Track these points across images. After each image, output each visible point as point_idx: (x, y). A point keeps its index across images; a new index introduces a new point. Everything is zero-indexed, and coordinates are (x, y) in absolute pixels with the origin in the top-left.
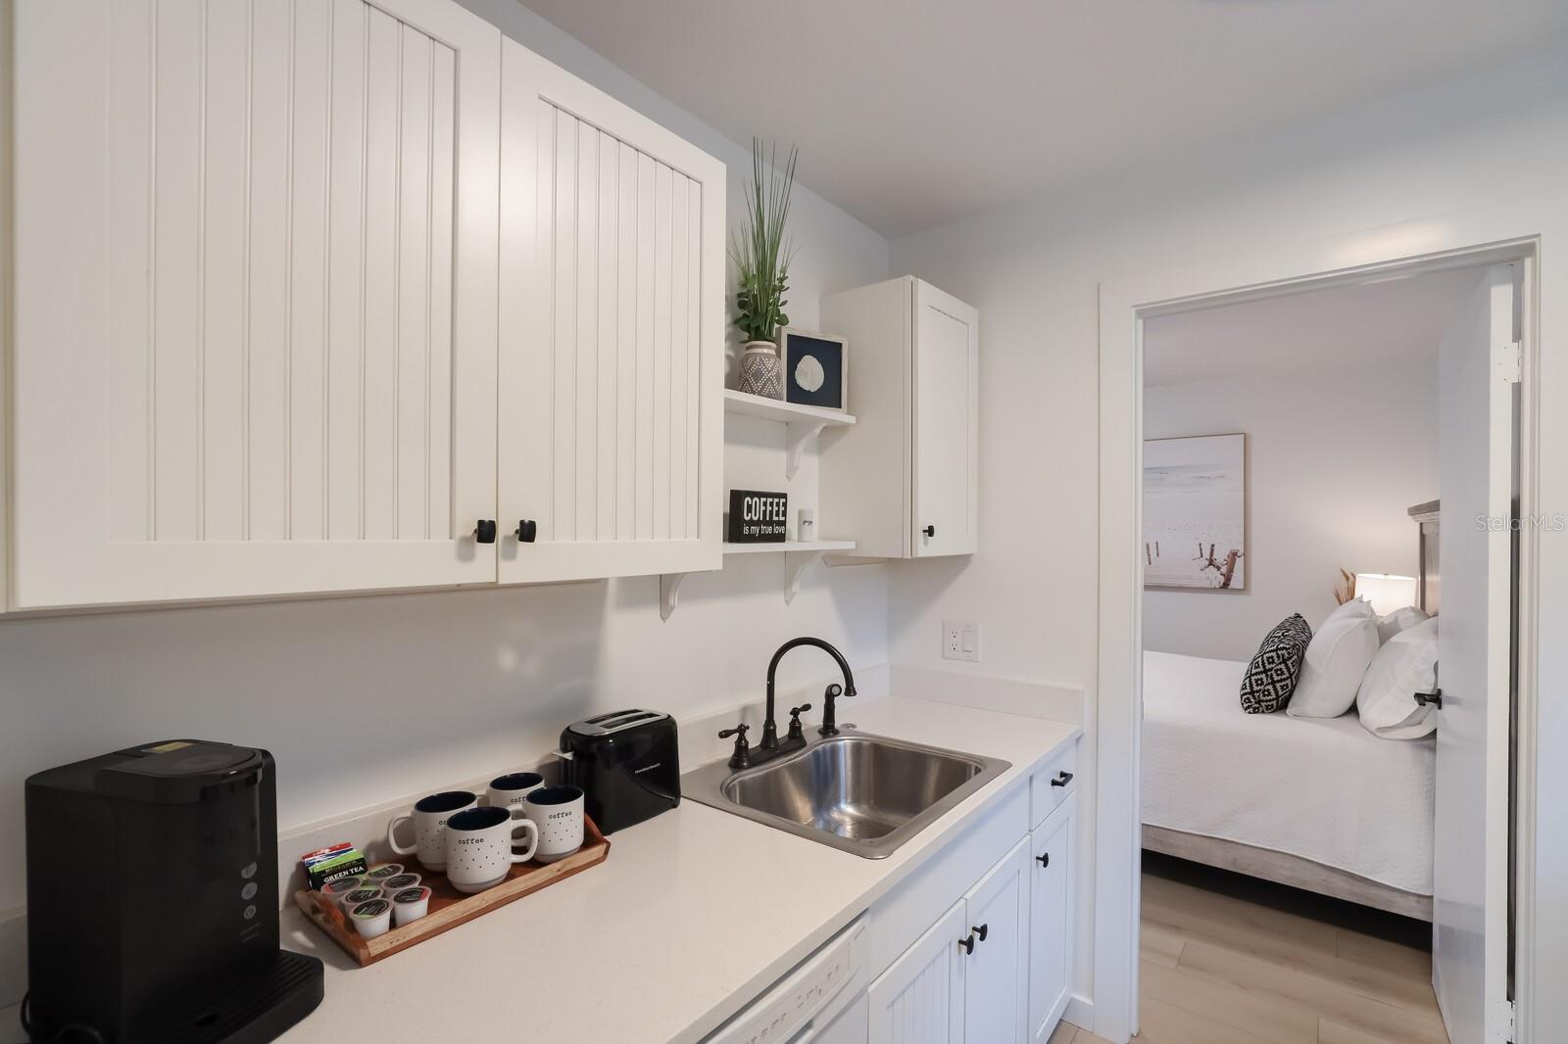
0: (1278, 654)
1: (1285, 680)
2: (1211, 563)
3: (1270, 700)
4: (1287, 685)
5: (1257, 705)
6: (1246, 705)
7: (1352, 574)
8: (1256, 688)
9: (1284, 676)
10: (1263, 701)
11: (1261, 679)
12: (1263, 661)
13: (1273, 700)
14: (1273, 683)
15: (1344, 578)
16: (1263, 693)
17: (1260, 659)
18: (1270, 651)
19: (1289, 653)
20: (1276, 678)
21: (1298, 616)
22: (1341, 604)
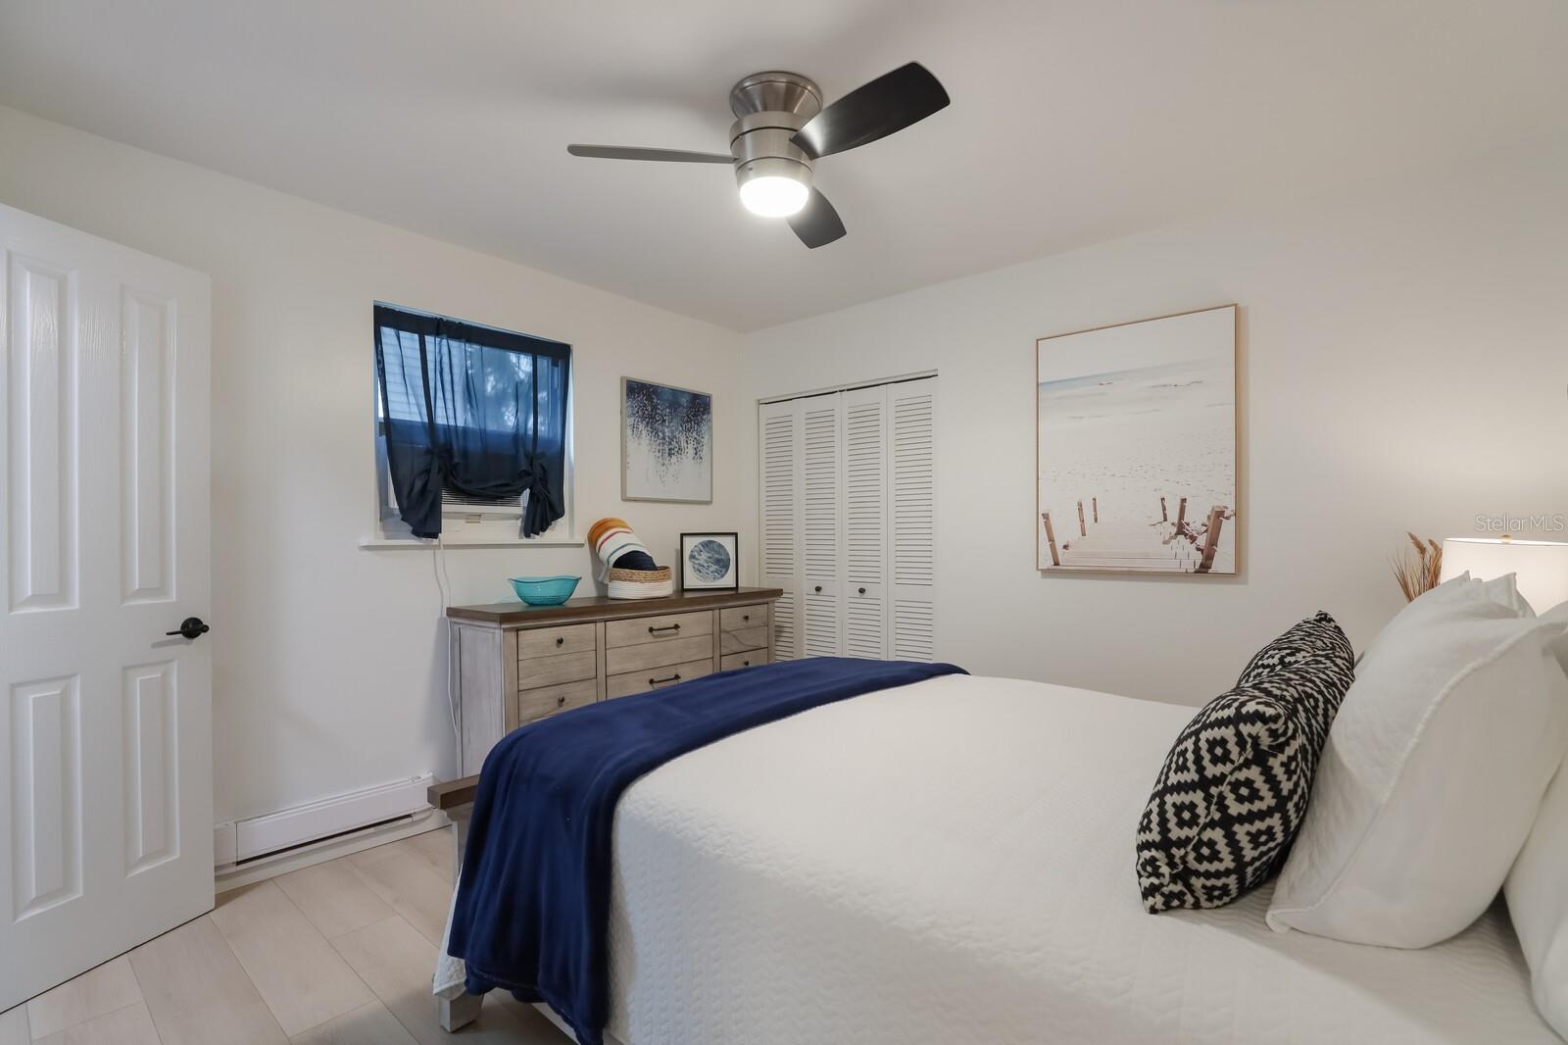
0: (1238, 734)
1: (1262, 815)
2: (1181, 530)
3: (1218, 875)
4: (1270, 831)
5: (1178, 888)
6: (1146, 882)
7: (1431, 542)
8: (1176, 833)
9: (1257, 806)
10: (1198, 874)
11: (1192, 807)
12: (1197, 750)
13: (1227, 873)
14: (1227, 822)
15: (1415, 551)
16: (1196, 848)
17: (1189, 744)
18: (1220, 723)
19: (1273, 733)
20: (1235, 808)
21: (1324, 618)
22: (1410, 599)
